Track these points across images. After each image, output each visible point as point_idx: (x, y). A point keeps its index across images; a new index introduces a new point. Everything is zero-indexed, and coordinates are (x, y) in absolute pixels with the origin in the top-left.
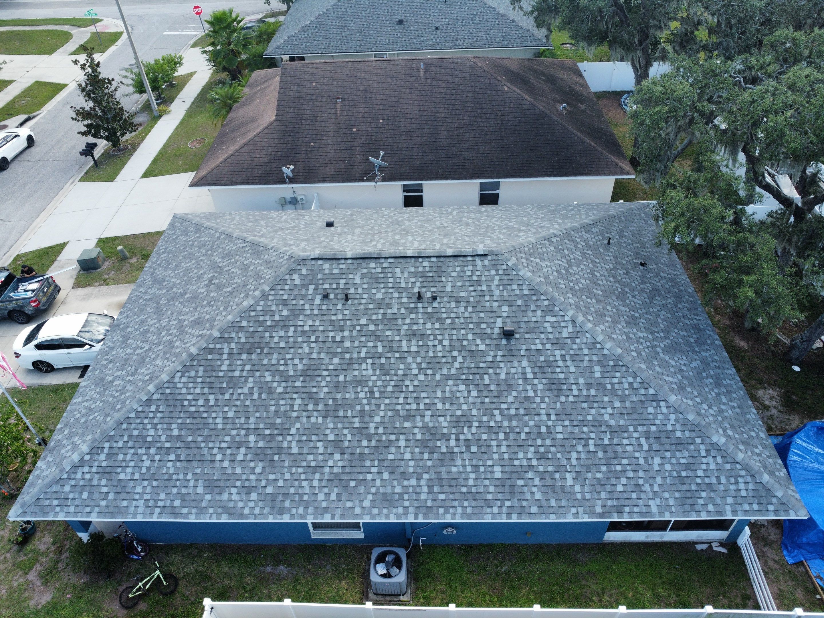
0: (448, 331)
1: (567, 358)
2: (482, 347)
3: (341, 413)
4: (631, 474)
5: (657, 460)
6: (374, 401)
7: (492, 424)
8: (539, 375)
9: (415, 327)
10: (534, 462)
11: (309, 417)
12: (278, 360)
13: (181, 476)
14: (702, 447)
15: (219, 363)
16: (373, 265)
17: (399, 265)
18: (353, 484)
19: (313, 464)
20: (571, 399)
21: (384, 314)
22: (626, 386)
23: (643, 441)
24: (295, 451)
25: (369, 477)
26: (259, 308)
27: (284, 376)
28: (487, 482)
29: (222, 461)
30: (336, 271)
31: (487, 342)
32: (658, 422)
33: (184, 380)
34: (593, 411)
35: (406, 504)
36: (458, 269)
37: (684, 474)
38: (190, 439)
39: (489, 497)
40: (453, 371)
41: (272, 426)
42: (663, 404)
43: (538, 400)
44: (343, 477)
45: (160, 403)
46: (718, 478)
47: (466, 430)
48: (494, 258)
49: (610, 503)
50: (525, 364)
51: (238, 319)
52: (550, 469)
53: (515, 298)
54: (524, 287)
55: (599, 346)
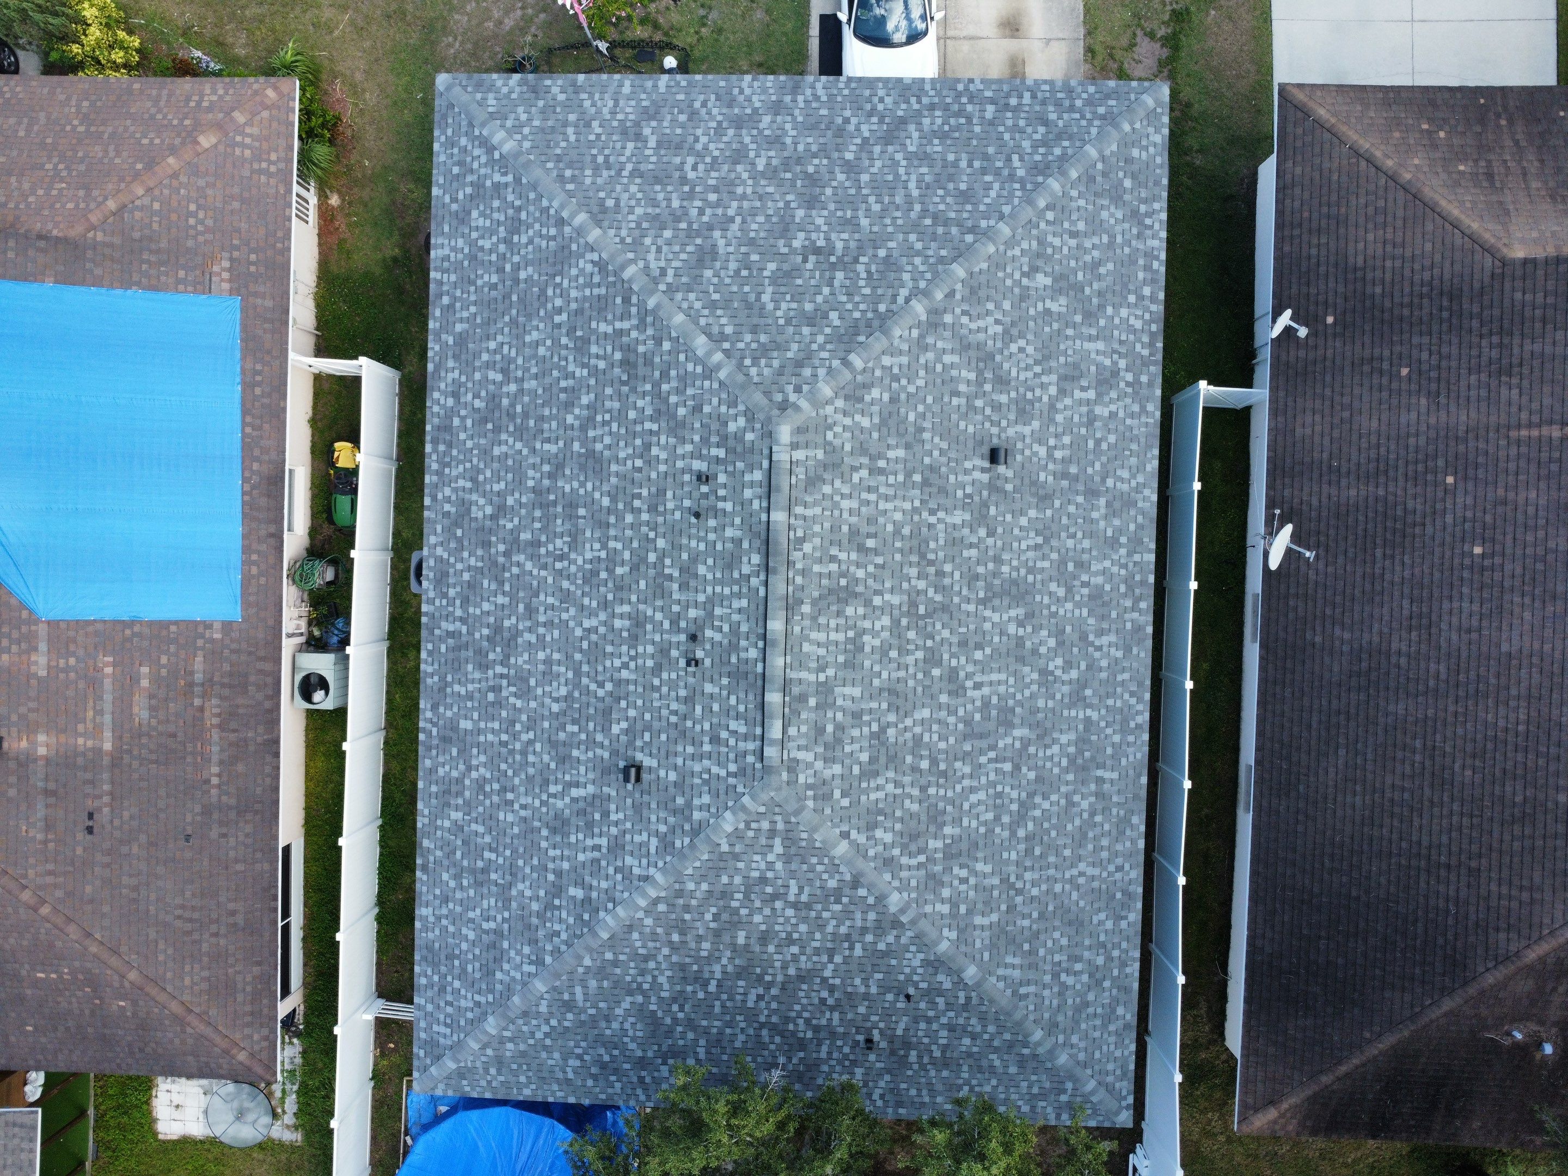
0: (640, 680)
1: (596, 854)
2: (615, 729)
3: (538, 513)
4: (459, 895)
5: (471, 935)
6: (550, 560)
7: (518, 727)
8: (575, 807)
9: (649, 627)
10: (474, 774)
11: (534, 466)
12: (610, 411)
13: (473, 298)
14: (483, 1000)
15: (610, 317)
16: (756, 559)
17: (753, 607)
18: (459, 533)
19: (481, 478)
20: (544, 844)
21: (670, 578)
22: (557, 927)
23: (492, 925)
24: (497, 451)
25: (466, 554)
27: (588, 422)
28: (455, 709)
29: (488, 350)
30: (748, 493)
31: (623, 738)
32: (512, 954)
33: (589, 268)
34: (528, 870)
35: (437, 602)
36: (742, 708)
37: (457, 963)
38: (514, 298)
39: (441, 709)
40: (585, 681)
41: (526, 415)
42: (532, 969)
43: (544, 797)
44: (467, 519)
45: (559, 239)
46: (451, 1004)
47: (513, 689)
48: (758, 775)
49: (431, 859)
50: (591, 789)
51: (674, 334)
52: (467, 794)
53: (687, 796)
54: (705, 814)
55: (610, 906)
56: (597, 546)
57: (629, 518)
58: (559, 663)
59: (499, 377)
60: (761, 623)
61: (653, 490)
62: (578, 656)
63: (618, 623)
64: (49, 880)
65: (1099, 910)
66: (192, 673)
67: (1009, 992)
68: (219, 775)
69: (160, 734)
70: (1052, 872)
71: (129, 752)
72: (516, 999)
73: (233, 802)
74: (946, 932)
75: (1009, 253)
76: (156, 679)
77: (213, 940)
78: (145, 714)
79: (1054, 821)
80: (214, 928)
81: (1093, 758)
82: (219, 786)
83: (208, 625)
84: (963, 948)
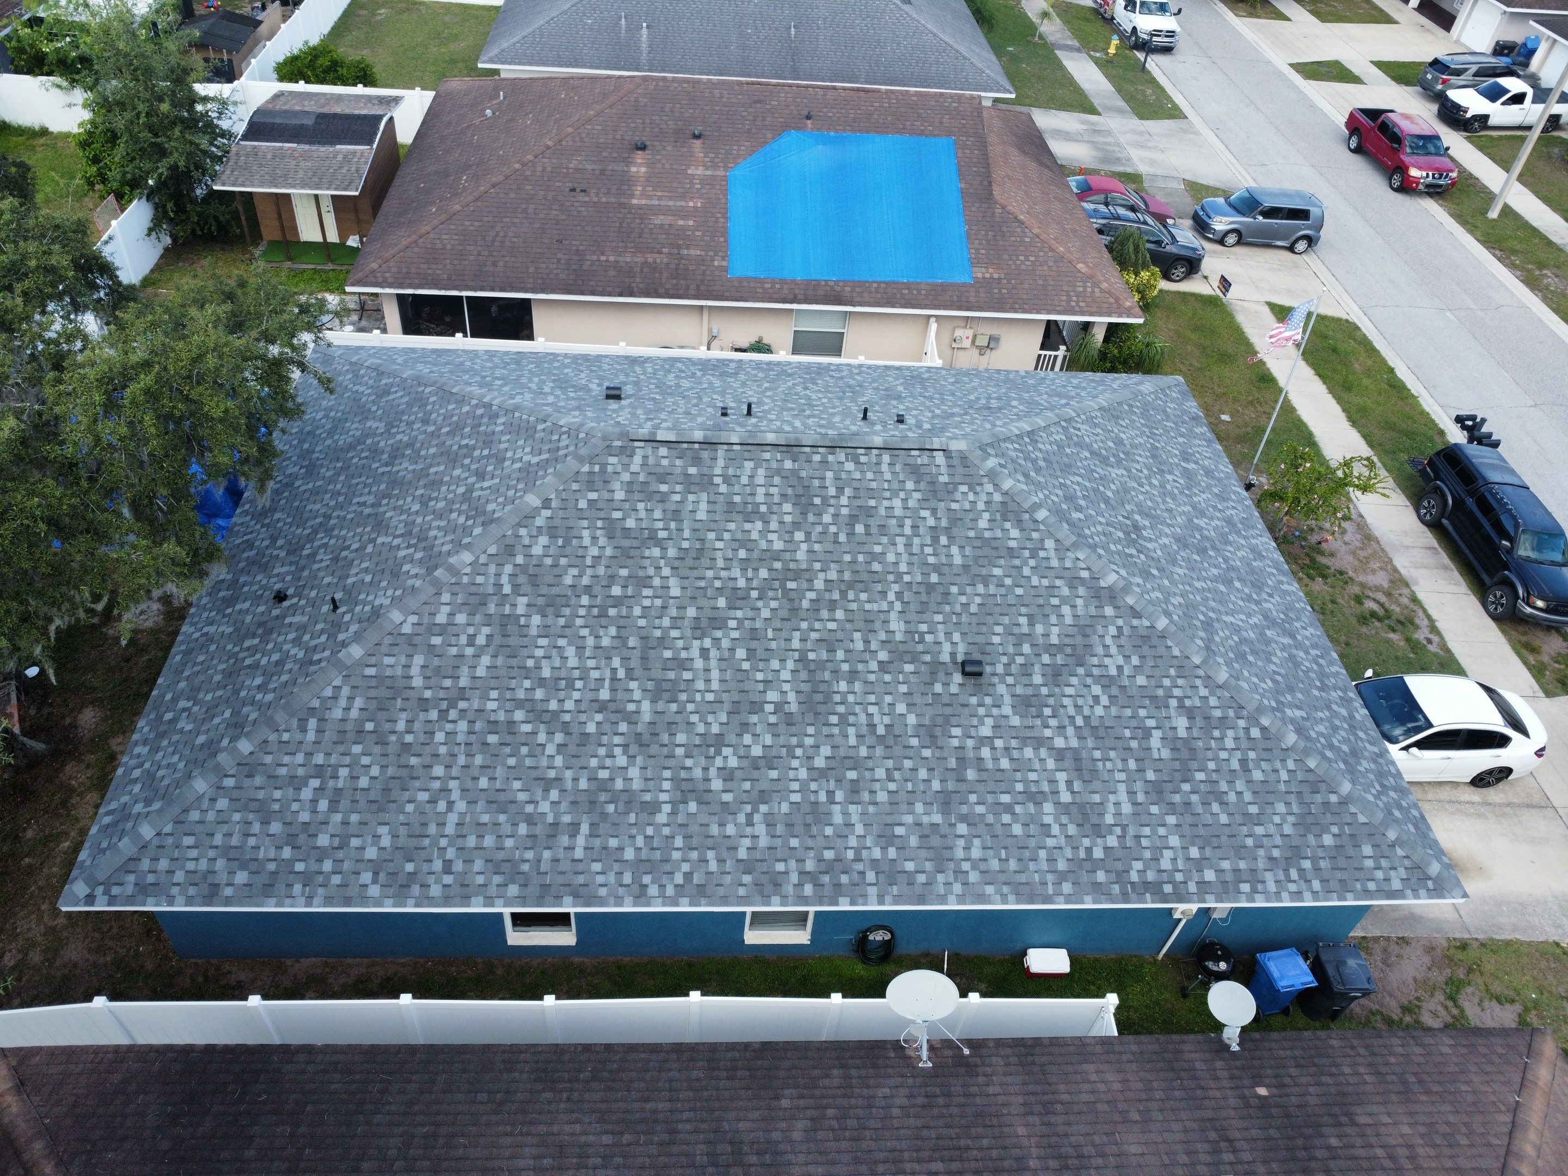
64: (539, 169)
65: (395, 836)
66: (688, 247)
67: (316, 703)
68: (607, 261)
69: (642, 230)
70: (462, 760)
73: (586, 268)
74: (413, 619)
75: (1198, 682)
76: (684, 229)
79: (528, 762)
81: (604, 815)
82: (598, 260)
83: (724, 258)
84: (388, 640)
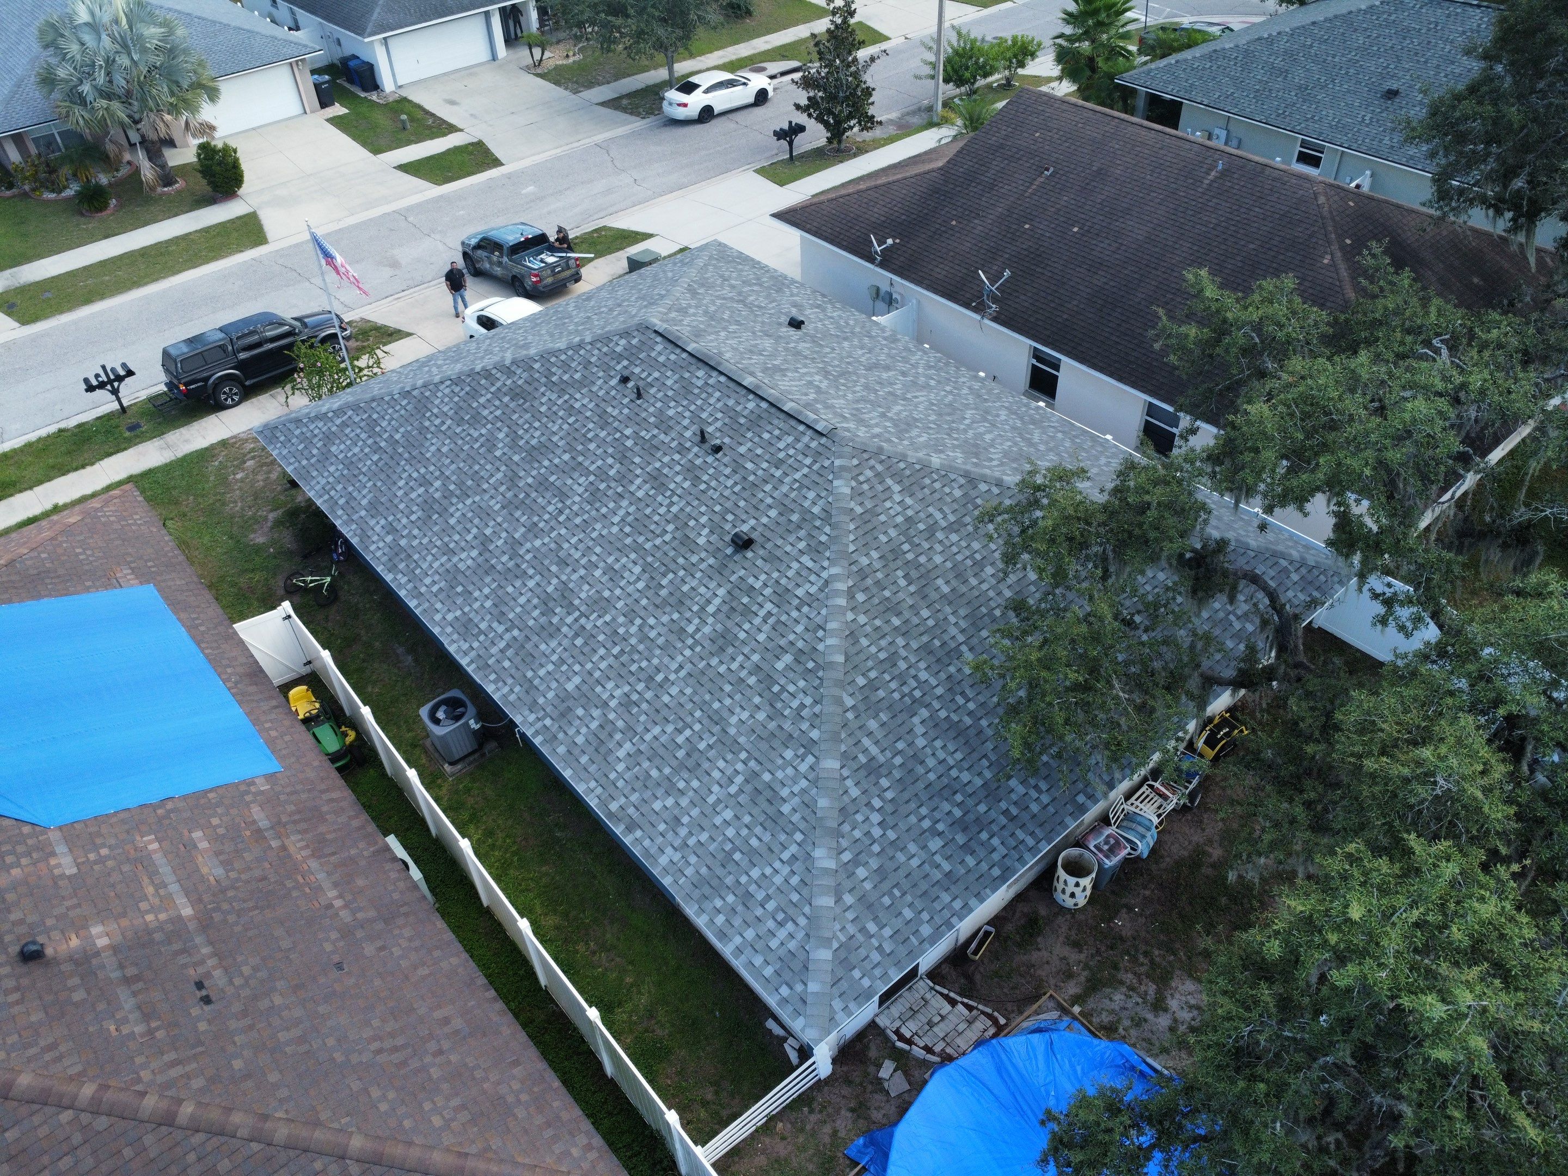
0: (690, 498)
1: (771, 621)
2: (701, 541)
3: (518, 514)
4: (684, 802)
5: (728, 814)
6: (553, 523)
7: (621, 631)
8: (721, 616)
9: (666, 471)
10: (613, 704)
11: (492, 497)
12: (526, 422)
13: (365, 480)
14: (794, 849)
15: (484, 392)
16: (701, 373)
17: (724, 390)
18: (459, 589)
19: (452, 545)
20: (722, 669)
21: (654, 437)
22: (795, 704)
23: (739, 780)
24: (452, 521)
25: (477, 594)
26: (563, 357)
27: (514, 442)
28: (554, 685)
29: (400, 488)
30: (662, 359)
31: (713, 538)
32: (780, 774)
33: (447, 391)
34: (728, 702)
35: (476, 645)
36: (777, 432)
37: (737, 856)
38: (400, 450)
39: (541, 701)
40: (648, 546)
41: (461, 484)
42: (810, 759)
44: (459, 576)
45: (413, 400)
46: (768, 897)
47: (594, 616)
48: (829, 443)
49: (631, 810)
50: (721, 592)
51: (537, 358)
52: (620, 724)
53: (798, 509)
54: (821, 502)
55: (820, 633)
56: (582, 480)
57: (592, 446)
58: (617, 560)
59: (421, 490)
60: (739, 389)
61: (596, 419)
62: (628, 541)
63: (640, 494)
64: (174, 1072)
66: (254, 823)
68: (340, 896)
69: (248, 882)
71: (218, 909)
72: (823, 803)
73: (372, 914)
76: (215, 839)
77: (438, 1060)
78: (219, 872)
80: (432, 1046)
82: (346, 906)
83: (250, 783)
